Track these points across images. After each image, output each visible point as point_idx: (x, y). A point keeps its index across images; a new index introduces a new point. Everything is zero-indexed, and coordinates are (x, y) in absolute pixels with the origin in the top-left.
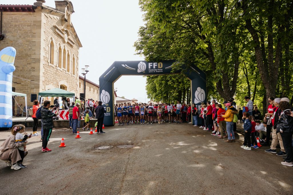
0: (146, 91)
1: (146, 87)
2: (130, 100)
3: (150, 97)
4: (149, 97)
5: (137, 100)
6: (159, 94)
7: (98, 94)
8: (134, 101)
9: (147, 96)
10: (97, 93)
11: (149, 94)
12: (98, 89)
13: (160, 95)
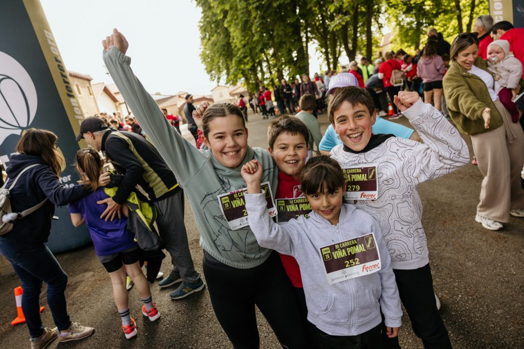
0: (203, 64)
1: (200, 58)
2: (172, 97)
3: (215, 77)
4: (212, 79)
6: (247, 56)
7: (92, 97)
8: (182, 96)
9: (209, 76)
10: (91, 94)
11: (211, 71)
12: (88, 85)
13: (248, 58)
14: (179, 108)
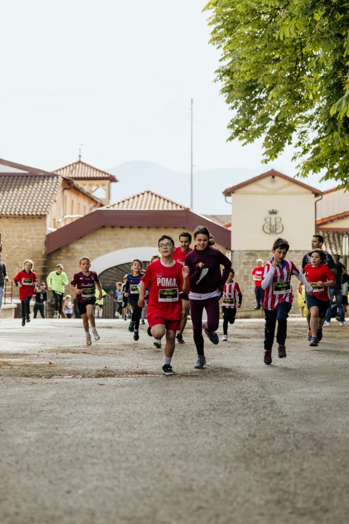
5: (112, 179)
14: (50, 237)
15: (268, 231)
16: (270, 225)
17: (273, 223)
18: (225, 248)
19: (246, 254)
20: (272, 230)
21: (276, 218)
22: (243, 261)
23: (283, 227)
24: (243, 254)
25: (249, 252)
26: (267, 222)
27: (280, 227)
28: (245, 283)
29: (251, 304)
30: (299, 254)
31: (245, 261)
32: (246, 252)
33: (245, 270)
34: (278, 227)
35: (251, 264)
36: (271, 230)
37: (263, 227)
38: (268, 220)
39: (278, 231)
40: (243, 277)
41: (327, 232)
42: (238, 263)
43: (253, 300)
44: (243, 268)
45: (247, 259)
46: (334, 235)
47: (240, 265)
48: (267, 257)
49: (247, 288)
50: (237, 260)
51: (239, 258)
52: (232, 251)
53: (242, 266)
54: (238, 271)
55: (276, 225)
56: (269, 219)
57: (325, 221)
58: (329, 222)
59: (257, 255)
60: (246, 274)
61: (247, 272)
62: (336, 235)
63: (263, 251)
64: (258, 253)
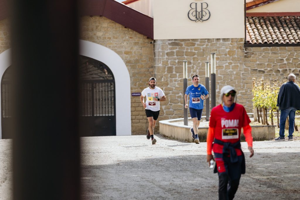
15: (194, 18)
16: (196, 11)
17: (199, 9)
18: (145, 37)
19: (170, 44)
20: (198, 17)
21: (202, 4)
22: (166, 52)
23: (209, 13)
24: (167, 43)
25: (173, 41)
26: (193, 9)
27: (206, 14)
28: (169, 75)
29: (177, 98)
30: (227, 43)
31: (169, 51)
32: (170, 42)
33: (169, 61)
34: (204, 13)
35: (175, 54)
36: (196, 18)
37: (189, 13)
38: (193, 6)
39: (204, 18)
40: (166, 70)
41: (252, 17)
42: (161, 54)
43: (179, 94)
44: (166, 58)
45: (171, 49)
46: (259, 20)
47: (163, 55)
48: (193, 47)
49: (171, 81)
50: (160, 50)
51: (163, 49)
52: (155, 41)
53: (166, 57)
54: (162, 63)
55: (202, 11)
56: (195, 4)
57: (249, 5)
58: (254, 7)
59: (182, 45)
60: (170, 65)
61: (171, 64)
62: (262, 21)
63: (189, 40)
64: (183, 43)
